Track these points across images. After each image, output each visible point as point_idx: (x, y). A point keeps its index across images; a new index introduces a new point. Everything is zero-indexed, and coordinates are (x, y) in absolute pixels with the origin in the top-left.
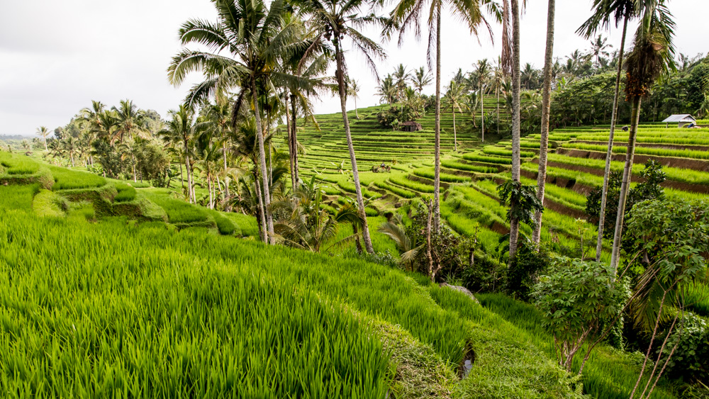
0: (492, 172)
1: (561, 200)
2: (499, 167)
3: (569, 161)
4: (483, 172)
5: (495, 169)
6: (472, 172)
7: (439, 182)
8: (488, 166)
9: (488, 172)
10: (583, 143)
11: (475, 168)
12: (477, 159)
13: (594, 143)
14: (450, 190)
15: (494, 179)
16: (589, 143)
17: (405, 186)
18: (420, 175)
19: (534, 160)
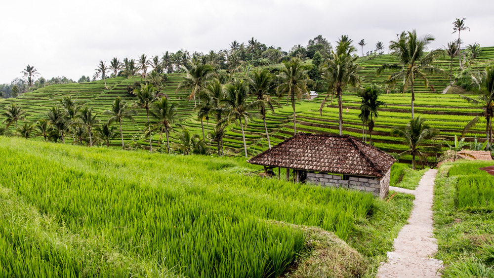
10: (303, 118)
11: (259, 130)
12: (256, 126)
13: (309, 119)
14: (260, 143)
15: (273, 136)
16: (306, 118)
17: (229, 142)
18: (232, 136)
19: (285, 126)
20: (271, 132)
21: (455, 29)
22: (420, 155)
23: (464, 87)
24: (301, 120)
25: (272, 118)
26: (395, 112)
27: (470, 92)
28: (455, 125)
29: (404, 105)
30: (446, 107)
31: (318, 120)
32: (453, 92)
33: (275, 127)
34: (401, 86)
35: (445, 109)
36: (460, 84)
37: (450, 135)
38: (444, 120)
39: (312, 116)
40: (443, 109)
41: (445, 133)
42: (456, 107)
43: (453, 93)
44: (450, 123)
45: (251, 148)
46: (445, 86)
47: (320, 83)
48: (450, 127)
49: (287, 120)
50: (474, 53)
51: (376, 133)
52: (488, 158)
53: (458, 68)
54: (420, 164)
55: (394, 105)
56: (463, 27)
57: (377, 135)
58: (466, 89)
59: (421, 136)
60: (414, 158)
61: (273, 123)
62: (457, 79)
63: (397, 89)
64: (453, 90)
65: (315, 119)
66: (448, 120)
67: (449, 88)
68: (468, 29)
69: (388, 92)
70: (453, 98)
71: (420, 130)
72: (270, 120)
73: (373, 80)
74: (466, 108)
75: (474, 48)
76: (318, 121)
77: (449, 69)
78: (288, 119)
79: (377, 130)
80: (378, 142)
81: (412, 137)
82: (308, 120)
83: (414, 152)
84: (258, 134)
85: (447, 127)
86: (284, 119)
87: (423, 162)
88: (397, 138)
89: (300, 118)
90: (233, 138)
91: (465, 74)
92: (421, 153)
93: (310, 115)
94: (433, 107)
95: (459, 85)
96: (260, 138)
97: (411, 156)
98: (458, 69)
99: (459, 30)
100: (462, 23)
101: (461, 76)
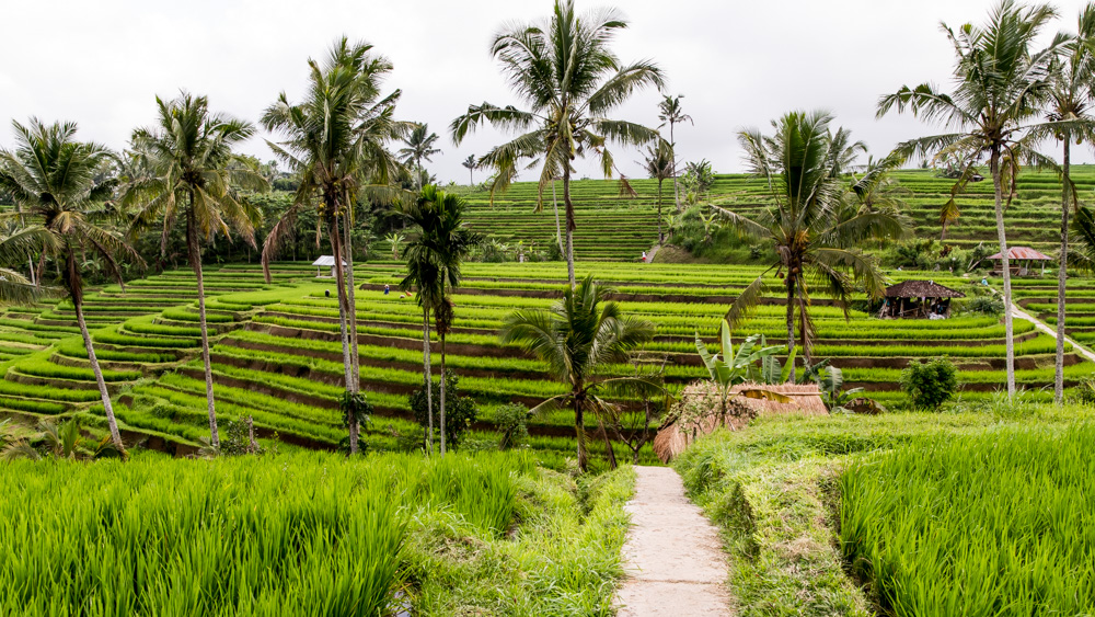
0: (169, 361)
1: (316, 393)
2: (175, 352)
3: (283, 343)
4: (154, 361)
5: (172, 356)
6: (136, 363)
7: (104, 383)
8: (158, 352)
9: (162, 361)
10: (279, 315)
11: (138, 356)
12: (132, 343)
13: (296, 318)
14: (129, 393)
15: (180, 371)
16: (288, 317)
17: (28, 395)
18: (43, 374)
19: (223, 341)
20: (177, 360)
21: (663, 118)
22: (600, 410)
23: (689, 248)
24: (272, 322)
25: (187, 319)
26: (533, 297)
27: (702, 259)
28: (685, 325)
29: (557, 282)
30: (655, 285)
31: (319, 319)
32: (667, 259)
33: (192, 346)
34: (551, 246)
35: (653, 288)
36: (681, 239)
37: (673, 350)
38: (656, 313)
39: (305, 309)
40: (649, 288)
41: (660, 344)
42: (679, 285)
43: (666, 262)
44: (670, 318)
45: (93, 412)
46: (649, 246)
47: (359, 238)
48: (672, 329)
49: (232, 324)
50: (701, 180)
51: (477, 350)
52: (814, 408)
53: (673, 208)
54: (600, 437)
55: (533, 281)
56: (680, 115)
57: (481, 355)
58: (694, 252)
59: (596, 344)
60: (579, 419)
61: (187, 334)
62: (672, 230)
63: (543, 252)
64: (667, 254)
65: (310, 319)
66: (666, 313)
67: (656, 250)
68: (688, 120)
69: (521, 258)
70: (668, 269)
71: (592, 323)
72: (182, 325)
73: (489, 232)
74: (702, 286)
75: (701, 170)
76: (320, 324)
77: (655, 210)
78: (235, 320)
79: (482, 342)
80: (483, 376)
81: (570, 343)
82: (291, 321)
83: (579, 401)
84: (134, 366)
85: (664, 329)
86: (223, 321)
87: (608, 430)
88: (536, 364)
89: (270, 318)
90: (43, 383)
91: (687, 218)
92: (600, 401)
93: (298, 308)
94: (626, 284)
95: (677, 242)
96: (136, 378)
97: (573, 414)
98: (672, 210)
99: (672, 120)
100: (676, 105)
101: (682, 224)
